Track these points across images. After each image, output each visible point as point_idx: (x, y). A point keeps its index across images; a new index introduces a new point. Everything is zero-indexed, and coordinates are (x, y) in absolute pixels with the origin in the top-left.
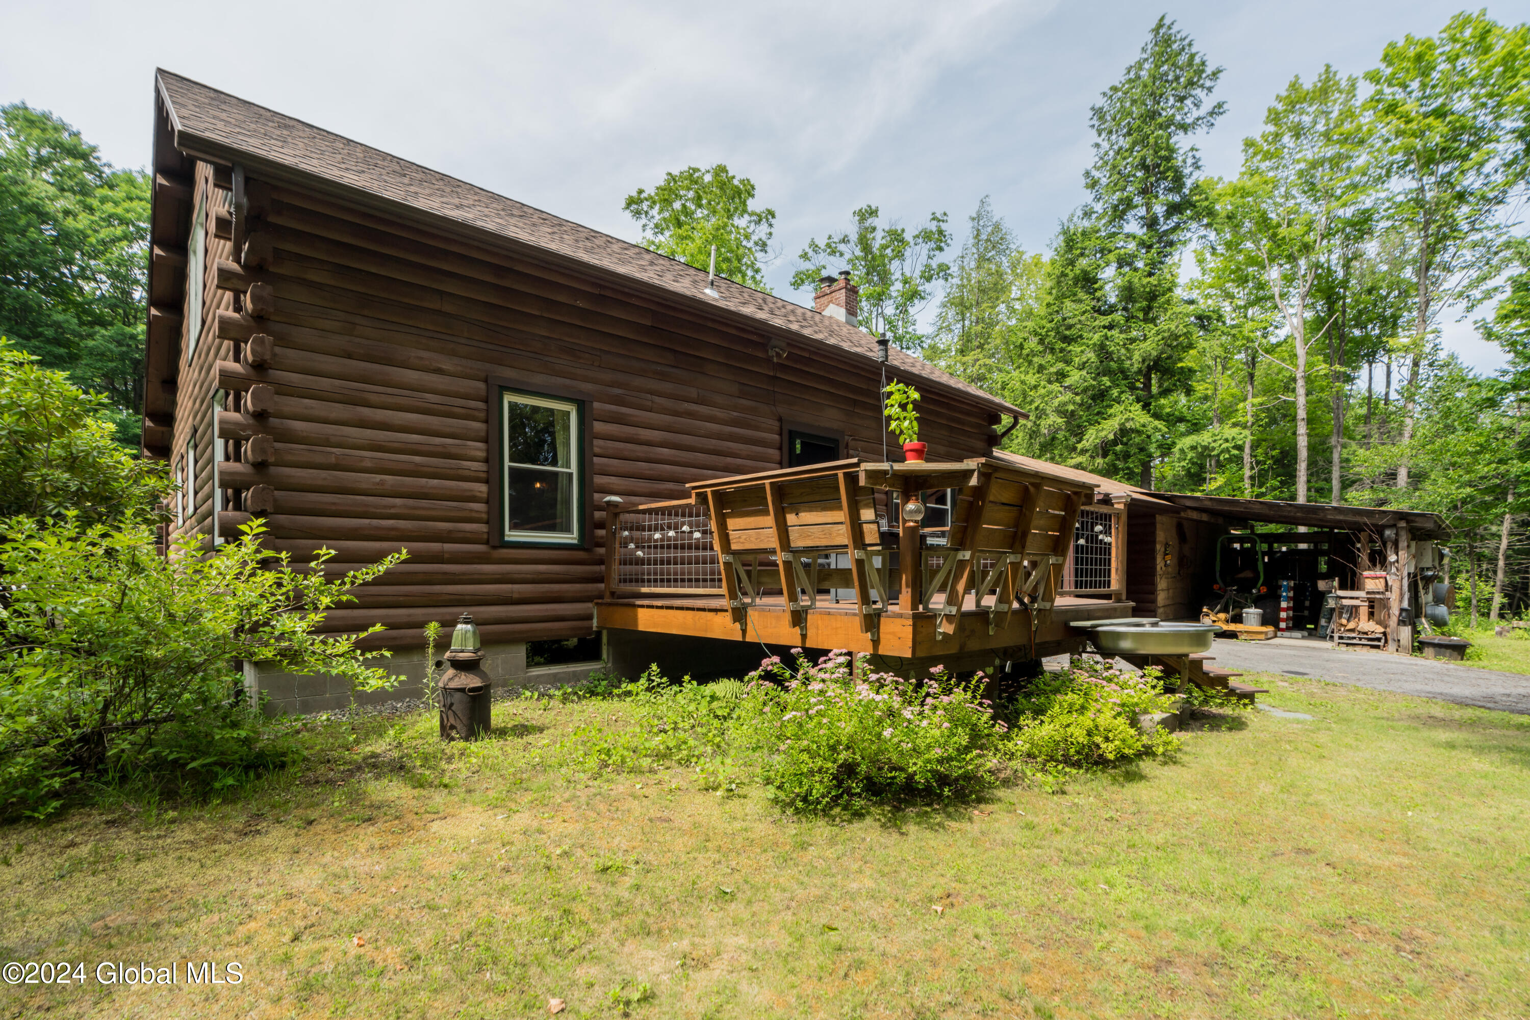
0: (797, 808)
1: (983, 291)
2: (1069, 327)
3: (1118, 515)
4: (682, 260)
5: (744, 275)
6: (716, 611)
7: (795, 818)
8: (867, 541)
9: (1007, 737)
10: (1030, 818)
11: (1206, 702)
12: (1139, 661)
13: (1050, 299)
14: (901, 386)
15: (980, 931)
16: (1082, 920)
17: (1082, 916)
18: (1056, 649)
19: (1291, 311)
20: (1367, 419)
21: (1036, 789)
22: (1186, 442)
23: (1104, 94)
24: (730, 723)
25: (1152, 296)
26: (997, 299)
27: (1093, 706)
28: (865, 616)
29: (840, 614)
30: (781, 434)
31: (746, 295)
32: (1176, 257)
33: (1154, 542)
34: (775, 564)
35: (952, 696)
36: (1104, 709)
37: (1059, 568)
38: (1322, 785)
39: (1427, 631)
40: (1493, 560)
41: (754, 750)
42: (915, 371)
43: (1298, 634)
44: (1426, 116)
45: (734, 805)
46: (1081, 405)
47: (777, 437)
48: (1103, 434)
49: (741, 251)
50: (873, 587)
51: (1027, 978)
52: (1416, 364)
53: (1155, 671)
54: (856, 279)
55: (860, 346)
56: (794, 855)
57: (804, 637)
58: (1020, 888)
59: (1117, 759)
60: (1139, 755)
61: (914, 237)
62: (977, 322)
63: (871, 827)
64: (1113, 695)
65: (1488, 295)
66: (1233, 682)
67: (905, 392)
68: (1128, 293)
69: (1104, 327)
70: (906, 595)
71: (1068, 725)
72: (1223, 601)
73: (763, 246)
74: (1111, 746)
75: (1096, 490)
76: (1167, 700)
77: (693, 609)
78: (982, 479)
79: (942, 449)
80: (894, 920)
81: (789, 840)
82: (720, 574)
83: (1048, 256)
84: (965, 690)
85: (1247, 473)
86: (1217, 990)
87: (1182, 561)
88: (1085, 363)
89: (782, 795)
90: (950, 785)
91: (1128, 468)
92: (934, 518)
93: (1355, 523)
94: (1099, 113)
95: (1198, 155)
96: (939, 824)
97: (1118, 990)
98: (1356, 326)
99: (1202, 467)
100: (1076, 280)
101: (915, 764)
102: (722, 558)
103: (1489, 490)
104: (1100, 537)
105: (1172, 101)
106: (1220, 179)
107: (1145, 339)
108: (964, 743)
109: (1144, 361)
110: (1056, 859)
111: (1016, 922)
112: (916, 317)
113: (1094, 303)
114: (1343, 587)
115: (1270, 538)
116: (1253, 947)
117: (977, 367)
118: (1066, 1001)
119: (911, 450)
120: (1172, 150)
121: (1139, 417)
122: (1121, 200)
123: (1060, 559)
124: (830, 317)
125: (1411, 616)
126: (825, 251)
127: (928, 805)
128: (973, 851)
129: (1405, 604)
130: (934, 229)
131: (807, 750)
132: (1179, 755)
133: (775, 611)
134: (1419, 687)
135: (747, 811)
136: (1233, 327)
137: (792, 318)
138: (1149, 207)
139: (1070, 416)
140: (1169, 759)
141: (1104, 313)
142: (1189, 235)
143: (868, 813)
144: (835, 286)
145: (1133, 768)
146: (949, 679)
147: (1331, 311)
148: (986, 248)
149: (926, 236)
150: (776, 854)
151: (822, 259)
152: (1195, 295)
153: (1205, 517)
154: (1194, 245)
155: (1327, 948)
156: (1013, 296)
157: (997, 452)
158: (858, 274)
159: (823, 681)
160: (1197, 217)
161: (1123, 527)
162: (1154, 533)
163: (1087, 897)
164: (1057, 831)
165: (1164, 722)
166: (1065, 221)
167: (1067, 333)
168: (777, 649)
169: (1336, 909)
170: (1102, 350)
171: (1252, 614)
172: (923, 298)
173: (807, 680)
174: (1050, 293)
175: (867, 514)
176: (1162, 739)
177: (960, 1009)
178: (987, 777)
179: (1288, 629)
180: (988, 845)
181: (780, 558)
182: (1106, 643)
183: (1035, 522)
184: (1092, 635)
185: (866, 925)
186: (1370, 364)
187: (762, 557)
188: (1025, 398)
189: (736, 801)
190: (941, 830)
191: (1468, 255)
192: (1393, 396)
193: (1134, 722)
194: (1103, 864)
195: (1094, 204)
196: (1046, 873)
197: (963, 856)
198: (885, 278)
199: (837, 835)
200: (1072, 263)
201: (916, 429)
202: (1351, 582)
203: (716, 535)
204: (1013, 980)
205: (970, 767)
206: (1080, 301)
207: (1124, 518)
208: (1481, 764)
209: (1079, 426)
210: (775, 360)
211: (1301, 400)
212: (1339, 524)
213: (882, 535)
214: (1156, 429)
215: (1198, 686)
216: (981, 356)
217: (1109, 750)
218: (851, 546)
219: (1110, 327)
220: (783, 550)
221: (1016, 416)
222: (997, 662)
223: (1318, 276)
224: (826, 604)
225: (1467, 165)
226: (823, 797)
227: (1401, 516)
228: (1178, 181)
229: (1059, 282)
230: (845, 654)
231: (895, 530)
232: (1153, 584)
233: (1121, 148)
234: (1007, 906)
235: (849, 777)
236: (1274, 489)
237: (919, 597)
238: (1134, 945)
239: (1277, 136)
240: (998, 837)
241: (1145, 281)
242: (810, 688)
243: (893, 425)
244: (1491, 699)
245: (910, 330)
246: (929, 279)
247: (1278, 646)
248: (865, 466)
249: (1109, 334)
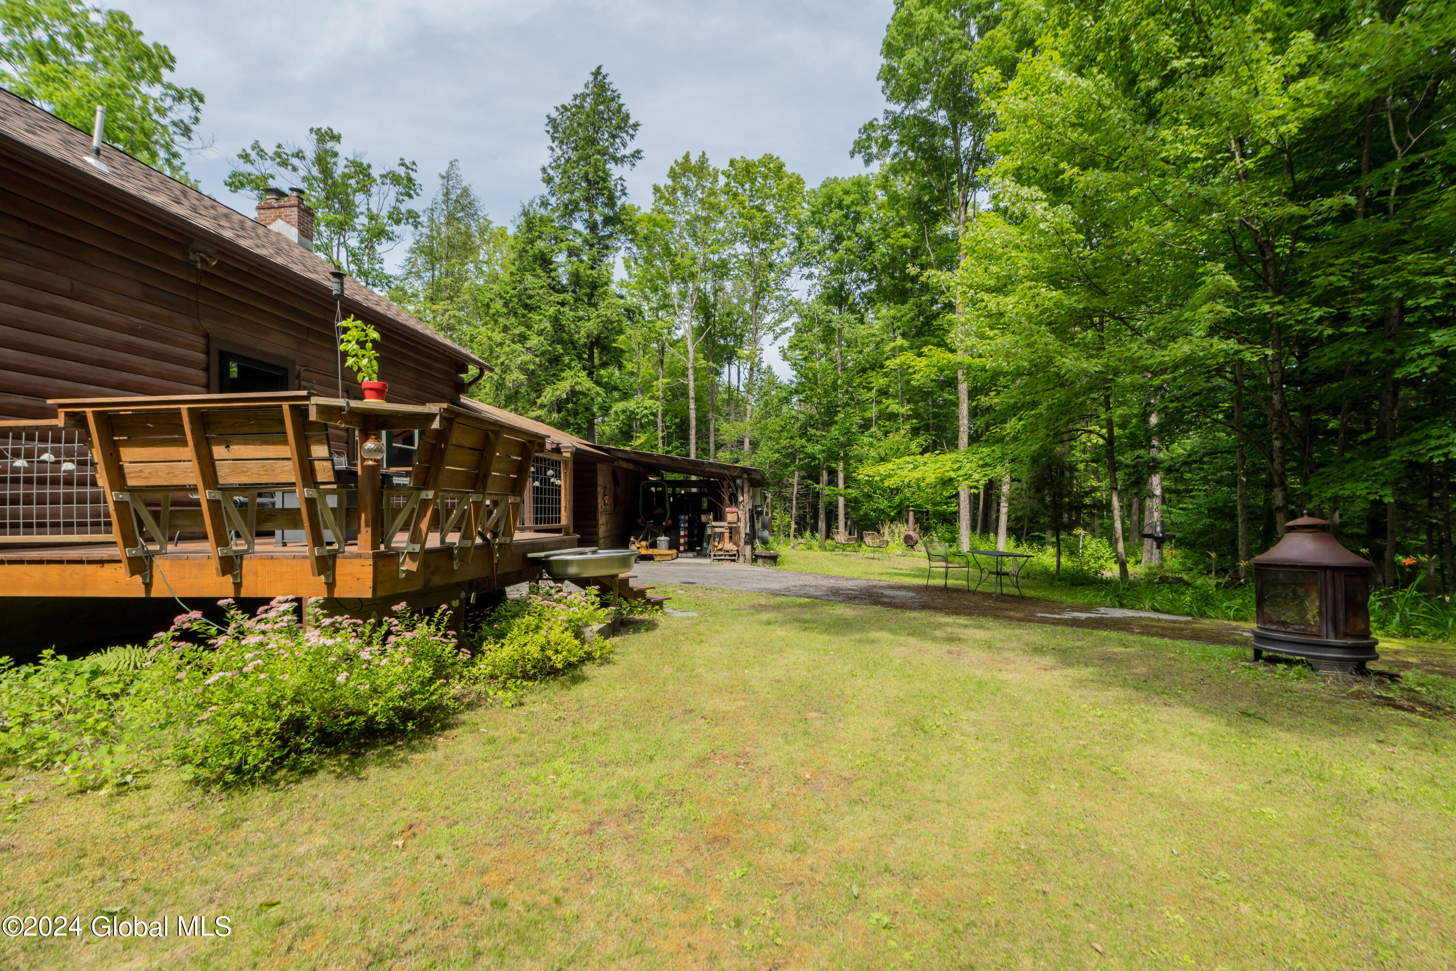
0: (226, 783)
1: (453, 247)
2: (530, 297)
3: (566, 462)
4: (47, 108)
5: (154, 155)
6: (102, 562)
7: (224, 795)
8: (319, 479)
9: (471, 663)
10: (491, 733)
11: (631, 611)
12: (583, 582)
13: (513, 269)
14: (359, 323)
15: (442, 850)
16: (533, 811)
17: (535, 807)
18: (517, 578)
19: (685, 318)
20: (728, 402)
21: (497, 706)
22: (619, 406)
23: (557, 109)
24: (124, 701)
25: (594, 286)
26: (466, 257)
27: (545, 625)
28: (318, 558)
29: (286, 558)
30: (208, 353)
31: (155, 180)
32: (611, 259)
33: (596, 485)
34: (197, 503)
35: (416, 631)
36: (555, 626)
37: (517, 507)
38: (701, 662)
39: (760, 549)
40: (791, 500)
41: (162, 727)
42: (379, 309)
43: (691, 554)
44: (752, 208)
45: (131, 802)
46: (540, 366)
47: (202, 356)
48: (558, 393)
49: (148, 124)
50: (326, 528)
51: (485, 879)
52: (751, 369)
53: (594, 590)
54: (313, 200)
55: (316, 272)
56: (221, 838)
57: (238, 586)
58: (481, 799)
59: (565, 667)
60: (582, 661)
61: (382, 176)
62: (447, 275)
63: (325, 781)
64: (562, 614)
65: (784, 331)
66: (649, 594)
67: (363, 330)
68: (576, 278)
69: (558, 303)
70: (365, 535)
71: (525, 645)
72: (644, 532)
73: (186, 132)
74: (560, 657)
75: (547, 440)
76: (602, 613)
77: (61, 562)
78: (445, 423)
79: (409, 391)
80: (351, 870)
81: (215, 822)
82: (107, 515)
83: (511, 231)
84: (428, 624)
85: (660, 434)
86: (632, 833)
87: (616, 500)
88: (543, 330)
89: (204, 773)
90: (413, 719)
91: (577, 424)
92: (398, 458)
93: (721, 474)
94: (552, 121)
95: (625, 184)
96: (402, 760)
97: (561, 860)
98: (721, 337)
99: (630, 427)
100: (535, 258)
101: (376, 705)
102: (111, 497)
103: (787, 456)
104: (552, 480)
105: (606, 136)
106: (639, 208)
107: (589, 320)
108: (427, 675)
109: (588, 337)
110: (513, 764)
111: (477, 831)
112: (383, 256)
113: (549, 281)
114: (716, 519)
115: (675, 484)
116: (656, 792)
117: (446, 316)
118: (519, 886)
119: (370, 389)
120: (608, 175)
121: (585, 383)
122: (570, 201)
123: (518, 499)
124: (278, 234)
125: (751, 538)
126: (273, 159)
127: (391, 743)
128: (437, 777)
129: (748, 531)
130: (403, 175)
131: (242, 714)
132: (611, 656)
133: (195, 558)
134: (755, 585)
135: (150, 803)
136: (649, 322)
137: (224, 223)
138: (591, 215)
139: (531, 374)
140: (605, 660)
141: (558, 292)
142: (619, 244)
143: (321, 767)
144: (284, 201)
145: (578, 672)
146: (412, 615)
147: (707, 323)
148: (455, 208)
149: (395, 179)
150: (195, 844)
151: (269, 167)
152: (624, 292)
153: (631, 466)
154: (622, 253)
155: (699, 777)
156: (481, 258)
157: (464, 399)
158: (315, 196)
159: (264, 633)
160: (624, 231)
161: (570, 473)
162: (595, 478)
163: (538, 790)
164: (515, 740)
165: (601, 632)
166: (526, 204)
167: (528, 301)
168: (194, 603)
169: (705, 747)
170: (556, 320)
171: (663, 540)
172: (391, 239)
173: (241, 633)
174: (514, 264)
175: (319, 451)
176: (597, 644)
177: (420, 932)
178: (451, 704)
179: (685, 551)
180: (452, 768)
181: (203, 496)
182: (557, 570)
183: (495, 465)
184: (545, 564)
185: (317, 886)
186: (729, 364)
187: (179, 495)
188: (491, 352)
189: (134, 796)
190: (404, 765)
191: (775, 304)
192: (742, 388)
193: (578, 634)
194: (554, 757)
195: (549, 197)
196: (505, 780)
197: (427, 784)
198: (348, 208)
199: (281, 801)
200: (531, 242)
201: (376, 368)
202: (719, 516)
203: (101, 468)
204: (471, 885)
205: (434, 697)
206: (539, 277)
207: (571, 465)
208: (781, 632)
209: (538, 384)
210: (199, 266)
211: (692, 384)
212: (712, 475)
213: (338, 474)
214: (598, 394)
215: (626, 599)
216: (450, 307)
217: (558, 661)
218: (300, 483)
219: (563, 304)
220: (207, 486)
221: (482, 369)
222: (463, 595)
223: (699, 297)
224: (270, 548)
225: (773, 247)
226: (263, 761)
227: (745, 470)
228: (611, 202)
229: (521, 256)
230: (292, 601)
231: (353, 468)
232: (596, 519)
233: (570, 158)
234: (468, 819)
235: (298, 733)
236: (677, 448)
237: (380, 535)
238: (575, 818)
239: (674, 191)
240: (462, 758)
241: (589, 272)
242: (243, 642)
243: (350, 361)
244: (788, 589)
245: (377, 267)
246: (398, 222)
247: (680, 564)
248: (314, 400)
249: (562, 310)
